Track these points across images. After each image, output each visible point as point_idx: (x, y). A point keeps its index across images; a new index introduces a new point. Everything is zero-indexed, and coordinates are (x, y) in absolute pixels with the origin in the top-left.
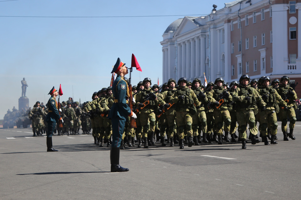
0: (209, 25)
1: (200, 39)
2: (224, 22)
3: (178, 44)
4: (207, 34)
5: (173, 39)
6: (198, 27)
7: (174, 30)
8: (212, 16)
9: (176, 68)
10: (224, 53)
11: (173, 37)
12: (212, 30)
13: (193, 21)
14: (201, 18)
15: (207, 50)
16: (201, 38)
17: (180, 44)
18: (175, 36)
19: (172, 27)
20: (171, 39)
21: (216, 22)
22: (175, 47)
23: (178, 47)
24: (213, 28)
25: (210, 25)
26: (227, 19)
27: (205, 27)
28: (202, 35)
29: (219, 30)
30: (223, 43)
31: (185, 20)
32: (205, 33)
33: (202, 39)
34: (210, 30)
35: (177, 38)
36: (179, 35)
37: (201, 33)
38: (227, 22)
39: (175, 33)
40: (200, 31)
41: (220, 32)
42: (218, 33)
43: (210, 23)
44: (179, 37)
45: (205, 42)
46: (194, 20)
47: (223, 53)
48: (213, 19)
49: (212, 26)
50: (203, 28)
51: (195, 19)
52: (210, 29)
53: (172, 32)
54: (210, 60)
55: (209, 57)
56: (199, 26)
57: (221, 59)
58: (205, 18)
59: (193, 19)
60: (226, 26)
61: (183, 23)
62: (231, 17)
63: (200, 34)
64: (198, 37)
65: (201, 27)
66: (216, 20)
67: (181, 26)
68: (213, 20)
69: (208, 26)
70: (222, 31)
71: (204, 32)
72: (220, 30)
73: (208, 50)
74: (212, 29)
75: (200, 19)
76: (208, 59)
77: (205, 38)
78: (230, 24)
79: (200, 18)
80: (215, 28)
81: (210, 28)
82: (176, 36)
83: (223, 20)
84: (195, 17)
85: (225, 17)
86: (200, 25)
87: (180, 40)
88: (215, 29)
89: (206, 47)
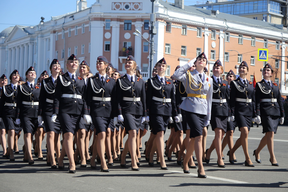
0: (37, 34)
1: (29, 46)
2: (50, 33)
3: (9, 49)
4: (35, 41)
5: (5, 44)
6: (27, 35)
7: (5, 36)
8: (40, 27)
9: (6, 69)
10: (49, 58)
11: (5, 42)
12: (39, 39)
13: (23, 30)
14: (30, 28)
15: (34, 55)
16: (30, 45)
17: (10, 49)
18: (6, 42)
19: (4, 34)
20: (3, 44)
21: (43, 32)
22: (6, 51)
23: (9, 51)
24: (41, 37)
25: (38, 34)
26: (53, 30)
27: (33, 35)
28: (30, 42)
29: (45, 40)
30: (49, 50)
31: (16, 28)
32: (33, 40)
33: (30, 46)
34: (38, 38)
35: (8, 43)
36: (10, 41)
37: (30, 40)
38: (53, 32)
39: (6, 38)
40: (29, 39)
41: (46, 41)
42: (45, 41)
43: (38, 32)
44: (10, 43)
45: (33, 49)
46: (24, 29)
47: (49, 59)
48: (40, 30)
49: (39, 35)
50: (32, 37)
51: (24, 28)
52: (38, 37)
53: (4, 38)
54: (37, 65)
55: (36, 61)
56: (28, 34)
57: (47, 63)
58: (33, 28)
59: (23, 28)
60: (52, 36)
61: (13, 31)
62: (56, 29)
63: (29, 41)
64: (27, 44)
65: (30, 35)
66: (44, 30)
67: (12, 34)
68: (41, 30)
69: (37, 35)
71: (32, 40)
72: (46, 39)
73: (35, 56)
74: (40, 38)
75: (30, 29)
76: (35, 63)
77: (33, 45)
78: (55, 34)
79: (29, 27)
80: (42, 37)
81: (38, 36)
82: (8, 41)
83: (49, 31)
84: (25, 27)
85: (51, 28)
86: (29, 34)
87: (11, 45)
88: (42, 38)
89: (34, 53)
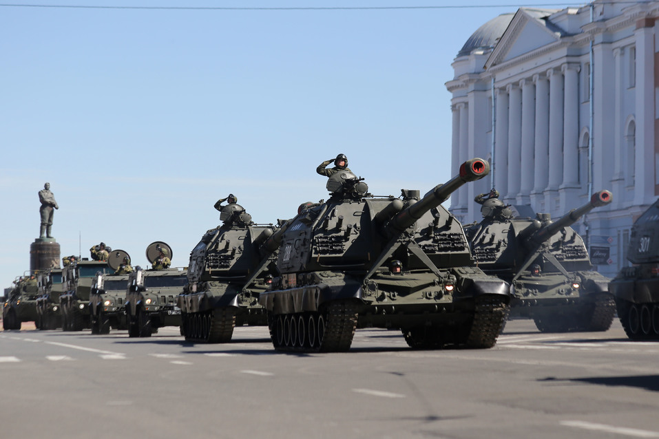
0: (589, 32)
1: (563, 76)
2: (634, 26)
3: (497, 90)
4: (584, 59)
5: (485, 76)
6: (557, 40)
7: (486, 48)
8: (599, 9)
10: (635, 116)
11: (485, 67)
12: (599, 50)
13: (543, 22)
14: (567, 14)
15: (583, 106)
16: (567, 74)
17: (503, 89)
18: (489, 65)
19: (482, 39)
20: (479, 73)
21: (610, 24)
22: (491, 98)
23: (498, 97)
24: (602, 43)
25: (593, 33)
26: (644, 16)
27: (578, 38)
28: (568, 63)
29: (619, 51)
30: (633, 86)
31: (520, 19)
32: (579, 56)
33: (569, 75)
34: (595, 48)
35: (494, 72)
36: (500, 62)
37: (567, 56)
38: (643, 23)
39: (488, 55)
40: (563, 51)
41: (622, 54)
42: (618, 58)
43: (594, 27)
44: (501, 69)
45: (579, 84)
46: (546, 18)
47: (632, 118)
48: (602, 17)
49: (599, 38)
50: (573, 43)
51: (548, 15)
52: (592, 46)
53: (482, 52)
54: (592, 139)
55: (588, 128)
56: (561, 37)
57: (626, 133)
58: (578, 13)
59: (543, 16)
60: (640, 38)
61: (512, 28)
62: (655, 10)
63: (565, 60)
64: (557, 69)
65: (566, 39)
66: (612, 18)
67: (507, 37)
68: (604, 20)
69: (589, 35)
70: (628, 50)
71: (575, 55)
72: (623, 49)
73: (587, 109)
74: (600, 47)
75: (565, 17)
76: (587, 135)
77: (579, 73)
78: (652, 30)
79: (564, 12)
80: (608, 42)
81: (593, 42)
82: (494, 65)
83: (631, 20)
84: (549, 11)
85: (638, 10)
86: (565, 35)
87: (504, 77)
88: (607, 46)
89: (582, 100)
